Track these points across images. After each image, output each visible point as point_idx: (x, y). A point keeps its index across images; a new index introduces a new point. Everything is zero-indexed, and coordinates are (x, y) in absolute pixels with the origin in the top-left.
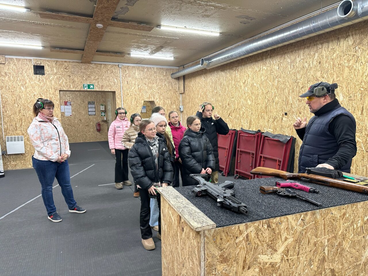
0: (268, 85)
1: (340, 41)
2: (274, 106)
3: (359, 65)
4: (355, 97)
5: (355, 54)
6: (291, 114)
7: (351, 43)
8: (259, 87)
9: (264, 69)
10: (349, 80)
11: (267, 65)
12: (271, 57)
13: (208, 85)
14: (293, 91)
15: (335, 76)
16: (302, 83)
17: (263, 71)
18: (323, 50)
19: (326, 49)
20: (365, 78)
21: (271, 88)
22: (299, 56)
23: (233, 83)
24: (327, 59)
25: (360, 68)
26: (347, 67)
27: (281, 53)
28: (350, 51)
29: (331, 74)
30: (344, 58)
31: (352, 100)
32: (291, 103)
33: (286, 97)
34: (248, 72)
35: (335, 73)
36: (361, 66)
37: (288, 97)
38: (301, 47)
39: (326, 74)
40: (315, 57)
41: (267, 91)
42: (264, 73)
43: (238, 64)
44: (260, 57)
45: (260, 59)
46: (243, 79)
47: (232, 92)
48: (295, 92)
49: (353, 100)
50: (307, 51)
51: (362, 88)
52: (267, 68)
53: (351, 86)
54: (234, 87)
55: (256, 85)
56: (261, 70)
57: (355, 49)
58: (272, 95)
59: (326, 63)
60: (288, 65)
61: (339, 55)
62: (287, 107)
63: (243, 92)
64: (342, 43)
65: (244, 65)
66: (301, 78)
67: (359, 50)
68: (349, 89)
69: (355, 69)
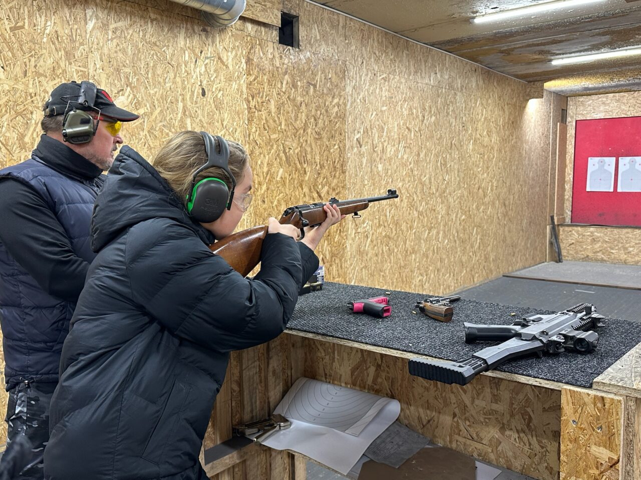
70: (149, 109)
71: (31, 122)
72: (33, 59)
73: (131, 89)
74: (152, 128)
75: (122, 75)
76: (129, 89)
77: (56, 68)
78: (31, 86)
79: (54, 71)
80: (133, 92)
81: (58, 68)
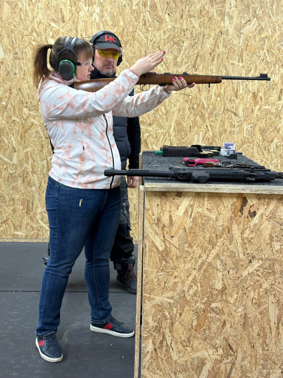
3: (27, 3)
4: (24, 54)
10: (12, 25)
20: (36, 26)
31: (18, 58)
36: (29, 5)
49: (21, 58)
51: (34, 40)
53: (16, 36)
68: (14, 40)
69: (21, 9)
70: (270, 33)
71: (182, 48)
72: (187, 7)
73: (257, 19)
74: (271, 47)
75: (251, 10)
76: (255, 19)
77: (202, 11)
78: (184, 24)
79: (201, 13)
80: (258, 21)
81: (204, 10)
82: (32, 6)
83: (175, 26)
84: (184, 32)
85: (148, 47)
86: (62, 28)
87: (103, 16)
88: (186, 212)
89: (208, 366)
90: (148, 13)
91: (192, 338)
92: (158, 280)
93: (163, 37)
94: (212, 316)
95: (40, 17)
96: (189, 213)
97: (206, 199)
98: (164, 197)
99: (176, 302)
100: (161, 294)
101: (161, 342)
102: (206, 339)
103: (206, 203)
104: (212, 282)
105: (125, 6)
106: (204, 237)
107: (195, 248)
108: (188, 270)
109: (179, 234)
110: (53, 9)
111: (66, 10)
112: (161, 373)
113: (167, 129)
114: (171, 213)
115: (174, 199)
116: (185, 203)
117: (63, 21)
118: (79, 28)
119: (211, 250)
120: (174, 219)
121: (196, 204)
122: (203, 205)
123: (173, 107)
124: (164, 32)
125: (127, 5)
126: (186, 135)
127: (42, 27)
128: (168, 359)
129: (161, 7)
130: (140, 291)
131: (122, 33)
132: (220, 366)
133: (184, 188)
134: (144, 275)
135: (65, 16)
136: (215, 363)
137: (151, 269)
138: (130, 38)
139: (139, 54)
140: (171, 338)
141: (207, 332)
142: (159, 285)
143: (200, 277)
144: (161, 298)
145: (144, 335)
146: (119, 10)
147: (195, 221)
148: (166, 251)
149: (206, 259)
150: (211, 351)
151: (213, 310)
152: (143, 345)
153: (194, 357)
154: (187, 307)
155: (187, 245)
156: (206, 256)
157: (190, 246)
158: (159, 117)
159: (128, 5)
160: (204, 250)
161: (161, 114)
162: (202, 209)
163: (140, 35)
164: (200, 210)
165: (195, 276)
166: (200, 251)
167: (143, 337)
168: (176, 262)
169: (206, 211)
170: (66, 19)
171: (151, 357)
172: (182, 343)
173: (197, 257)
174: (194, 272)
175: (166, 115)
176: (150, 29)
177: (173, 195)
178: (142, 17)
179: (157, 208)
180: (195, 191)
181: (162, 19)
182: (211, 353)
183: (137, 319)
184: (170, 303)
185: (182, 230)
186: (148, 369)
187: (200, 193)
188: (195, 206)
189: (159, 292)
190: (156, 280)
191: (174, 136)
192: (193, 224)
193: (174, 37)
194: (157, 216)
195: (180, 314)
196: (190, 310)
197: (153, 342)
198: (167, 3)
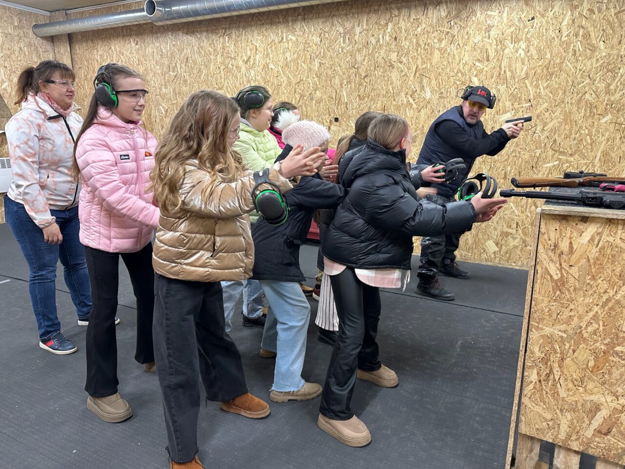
0: (299, 70)
1: (428, 9)
2: (314, 106)
3: (455, 48)
5: (450, 31)
6: (345, 120)
7: (443, 14)
8: (281, 70)
9: (291, 39)
10: (440, 68)
11: (296, 33)
12: (304, 19)
13: (150, 61)
14: (349, 82)
15: (419, 62)
16: (365, 70)
17: (288, 43)
18: (401, 19)
19: (406, 18)
20: (462, 67)
21: (306, 74)
22: (359, 25)
23: (219, 59)
24: (408, 34)
25: (456, 53)
26: (438, 49)
27: (325, 14)
28: (442, 26)
29: (413, 58)
30: (434, 35)
31: (443, 97)
32: (346, 101)
33: (336, 91)
34: (254, 42)
35: (419, 57)
36: (457, 49)
37: (340, 91)
38: (364, 9)
39: (406, 58)
40: (387, 29)
41: (298, 80)
42: (290, 46)
43: (230, 24)
44: (280, 16)
45: (281, 20)
46: (243, 54)
47: (219, 78)
48: (353, 84)
49: (446, 97)
50: (374, 17)
51: (458, 80)
52: (297, 39)
53: (443, 78)
54: (222, 68)
55: (273, 67)
56: (284, 40)
57: (449, 23)
58: (309, 87)
59: (405, 40)
60: (339, 36)
61: (426, 30)
62: (339, 107)
63: (244, 78)
64: (430, 12)
65: (244, 28)
66: (364, 61)
67: (456, 26)
68: (440, 81)
69: (449, 53)
82: (459, 50)
83: (611, 52)
84: (622, 58)
85: (576, 77)
86: (486, 66)
87: (528, 51)
88: (592, 239)
89: (604, 413)
90: (579, 43)
91: (586, 379)
92: (550, 310)
93: (594, 66)
94: (614, 359)
95: (466, 58)
96: (596, 242)
97: (620, 227)
98: (564, 221)
99: (570, 337)
100: (551, 325)
101: (548, 375)
102: (604, 383)
103: (619, 232)
104: (619, 323)
105: (554, 38)
106: (614, 270)
107: (599, 281)
108: (588, 305)
109: (580, 264)
110: (479, 51)
111: (491, 50)
112: (545, 407)
113: (591, 159)
114: (572, 240)
115: (577, 224)
116: (591, 230)
117: (488, 60)
118: (503, 65)
119: (621, 287)
120: (575, 246)
121: (606, 231)
122: (615, 233)
123: (601, 137)
124: (597, 60)
125: (556, 37)
126: (615, 166)
127: (467, 68)
128: (554, 393)
129: (595, 35)
130: (528, 318)
131: (548, 66)
132: (620, 417)
133: (592, 213)
134: (533, 303)
135: (490, 55)
136: (613, 411)
137: (541, 298)
138: (556, 69)
139: (565, 84)
140: (559, 373)
141: (606, 376)
142: (551, 316)
143: (603, 314)
144: (552, 330)
145: (528, 364)
146: (547, 42)
147: (602, 251)
148: (561, 281)
149: (613, 296)
150: (609, 398)
151: (617, 354)
152: (526, 374)
153: (587, 399)
154: (583, 345)
155: (590, 277)
156: (614, 292)
157: (593, 278)
158: (582, 147)
159: (558, 37)
160: (612, 285)
161: (585, 144)
162: (614, 239)
163: (568, 65)
164: (611, 239)
165: (597, 312)
166: (606, 285)
167: (527, 365)
168: (573, 294)
169: (619, 241)
170: (491, 58)
171: (535, 388)
172: (572, 382)
173: (601, 291)
174: (596, 309)
175: (591, 145)
176: (580, 58)
177: (576, 219)
178: (572, 48)
179: (554, 232)
180: (605, 217)
181: (595, 48)
182: (609, 400)
183: (521, 346)
184: (562, 337)
185: (585, 260)
186: (530, 398)
187: (613, 219)
188: (605, 233)
189: (549, 323)
190: (547, 309)
191: (599, 167)
192: (599, 255)
193: (609, 64)
194: (554, 242)
195: (574, 351)
196: (586, 349)
197: (538, 373)
198: (603, 30)
